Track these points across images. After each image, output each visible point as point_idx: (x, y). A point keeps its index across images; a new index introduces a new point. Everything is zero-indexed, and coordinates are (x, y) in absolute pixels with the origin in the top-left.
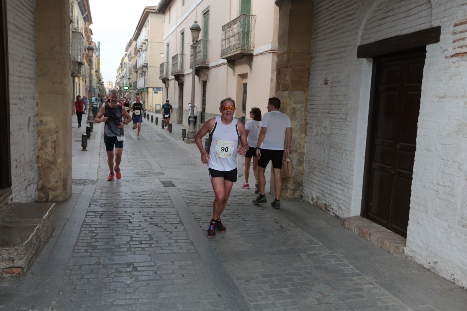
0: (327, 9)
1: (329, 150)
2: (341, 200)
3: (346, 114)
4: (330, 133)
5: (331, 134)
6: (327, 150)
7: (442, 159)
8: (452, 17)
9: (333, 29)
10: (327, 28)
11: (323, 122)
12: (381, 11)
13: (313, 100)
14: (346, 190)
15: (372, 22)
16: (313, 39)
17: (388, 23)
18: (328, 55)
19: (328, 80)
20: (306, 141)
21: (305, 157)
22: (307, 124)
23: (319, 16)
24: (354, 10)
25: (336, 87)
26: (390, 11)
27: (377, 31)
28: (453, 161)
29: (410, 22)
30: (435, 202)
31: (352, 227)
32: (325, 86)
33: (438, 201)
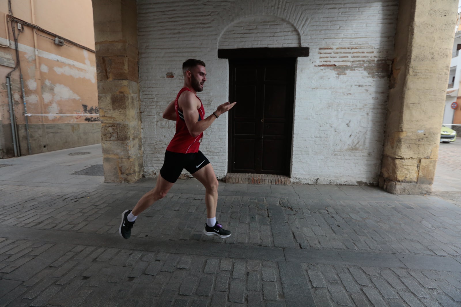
0: (161, 12)
3: (209, 101)
7: (318, 123)
8: (317, 44)
9: (176, 31)
10: (166, 29)
12: (243, 28)
13: (150, 91)
15: (233, 34)
16: (139, 35)
17: (253, 37)
18: (171, 52)
19: (175, 74)
20: (142, 127)
21: (142, 141)
22: (141, 112)
23: (148, 16)
26: (254, 29)
27: (240, 41)
28: (326, 123)
29: (276, 41)
30: (314, 147)
31: (239, 181)
32: (170, 78)
33: (316, 146)
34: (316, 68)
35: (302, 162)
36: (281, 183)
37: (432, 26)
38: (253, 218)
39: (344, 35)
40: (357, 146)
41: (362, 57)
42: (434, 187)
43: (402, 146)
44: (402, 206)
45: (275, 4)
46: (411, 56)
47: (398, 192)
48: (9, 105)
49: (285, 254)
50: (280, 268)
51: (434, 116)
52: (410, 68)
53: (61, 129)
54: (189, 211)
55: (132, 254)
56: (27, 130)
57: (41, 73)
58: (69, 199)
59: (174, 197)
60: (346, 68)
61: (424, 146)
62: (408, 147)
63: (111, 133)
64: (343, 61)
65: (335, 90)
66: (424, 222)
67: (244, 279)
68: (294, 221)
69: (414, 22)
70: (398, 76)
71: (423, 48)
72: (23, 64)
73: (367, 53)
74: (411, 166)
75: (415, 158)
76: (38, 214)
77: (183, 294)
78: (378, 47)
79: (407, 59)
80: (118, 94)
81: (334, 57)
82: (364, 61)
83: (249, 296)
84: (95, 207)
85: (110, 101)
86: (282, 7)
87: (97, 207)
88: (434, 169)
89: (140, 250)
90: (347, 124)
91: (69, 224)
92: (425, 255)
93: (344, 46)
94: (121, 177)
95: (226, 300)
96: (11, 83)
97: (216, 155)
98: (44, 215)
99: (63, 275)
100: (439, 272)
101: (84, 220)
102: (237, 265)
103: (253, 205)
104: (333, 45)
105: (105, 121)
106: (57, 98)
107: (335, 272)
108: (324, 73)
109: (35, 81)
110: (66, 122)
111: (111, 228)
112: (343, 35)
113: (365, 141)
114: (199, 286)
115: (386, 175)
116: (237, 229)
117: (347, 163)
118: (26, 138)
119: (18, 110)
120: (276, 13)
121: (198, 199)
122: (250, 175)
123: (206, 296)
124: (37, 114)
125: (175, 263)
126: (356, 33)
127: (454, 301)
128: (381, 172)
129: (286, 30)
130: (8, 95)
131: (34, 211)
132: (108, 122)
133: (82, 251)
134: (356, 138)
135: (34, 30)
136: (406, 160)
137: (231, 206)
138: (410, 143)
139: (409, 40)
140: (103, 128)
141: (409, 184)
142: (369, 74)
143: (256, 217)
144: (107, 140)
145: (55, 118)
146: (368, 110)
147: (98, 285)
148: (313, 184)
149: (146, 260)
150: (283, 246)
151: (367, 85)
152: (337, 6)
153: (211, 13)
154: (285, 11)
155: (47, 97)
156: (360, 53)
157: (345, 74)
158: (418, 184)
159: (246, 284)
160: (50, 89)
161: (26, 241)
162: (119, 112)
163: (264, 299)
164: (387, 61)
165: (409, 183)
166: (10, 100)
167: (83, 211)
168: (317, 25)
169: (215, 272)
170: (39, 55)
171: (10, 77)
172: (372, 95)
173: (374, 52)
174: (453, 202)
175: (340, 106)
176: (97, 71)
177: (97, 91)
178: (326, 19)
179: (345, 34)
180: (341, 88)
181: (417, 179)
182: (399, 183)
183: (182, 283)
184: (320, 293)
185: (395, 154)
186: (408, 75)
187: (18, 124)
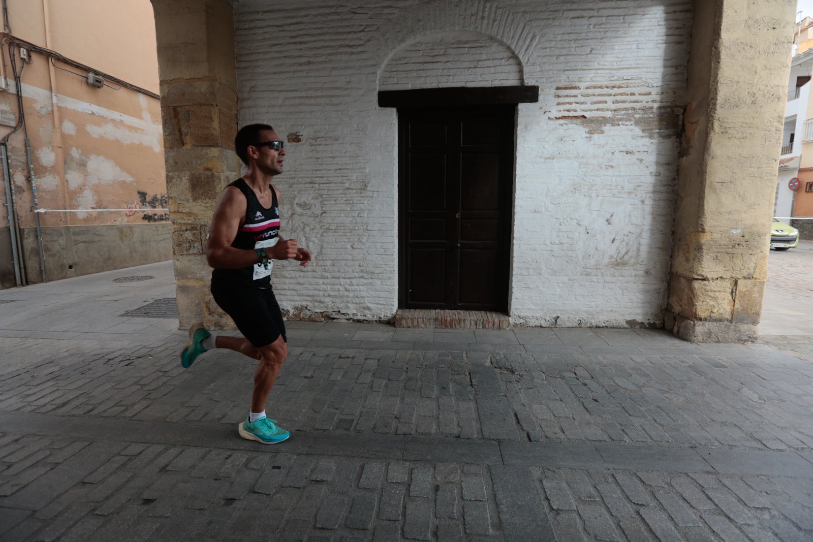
0: (278, 26)
1: (322, 236)
2: (367, 298)
3: (363, 182)
4: (320, 212)
5: (324, 213)
6: (317, 237)
7: (556, 218)
8: (553, 79)
9: (303, 60)
10: (285, 57)
11: (295, 197)
12: (421, 53)
14: (378, 282)
15: (404, 64)
17: (440, 69)
18: (295, 98)
19: (302, 135)
23: (254, 34)
24: (362, 40)
25: (326, 145)
26: (441, 55)
27: (416, 76)
28: (571, 219)
29: (481, 75)
30: (550, 261)
31: (418, 324)
32: (294, 144)
33: (553, 259)
34: (551, 122)
35: (529, 288)
36: (494, 325)
37: (752, 48)
38: (444, 388)
39: (598, 64)
40: (626, 258)
41: (631, 102)
42: (763, 329)
43: (704, 258)
44: (706, 363)
45: (478, 11)
46: (717, 100)
47: (699, 338)
48: (6, 194)
49: (502, 451)
50: (492, 477)
51: (759, 205)
52: (714, 121)
53: (99, 235)
54: (330, 379)
55: (230, 456)
56: (39, 238)
57: (64, 137)
58: (116, 360)
59: (303, 355)
60: (604, 121)
61: (742, 257)
62: (713, 260)
63: (189, 242)
64: (598, 110)
65: (585, 160)
66: (745, 390)
67: (430, 497)
68: (517, 393)
69: (720, 40)
70: (695, 135)
71: (737, 85)
72: (29, 120)
73: (639, 94)
74: (720, 291)
75: (726, 278)
76: (60, 388)
77: (323, 526)
78: (660, 84)
79: (710, 105)
80: (202, 172)
81: (583, 103)
82: (634, 109)
83: (439, 527)
84: (163, 373)
85: (187, 184)
86: (489, 15)
87: (165, 375)
88: (761, 296)
89: (245, 450)
90: (607, 220)
91: (116, 405)
92: (747, 448)
93: (599, 84)
94: (209, 320)
95: (400, 535)
96: (9, 154)
97: (377, 279)
98: (71, 390)
99: (108, 498)
100: (773, 478)
101: (144, 398)
102: (418, 472)
103: (443, 366)
104: (581, 82)
105: (179, 221)
106: (93, 180)
107: (591, 483)
108: (565, 130)
109: (53, 150)
110: (109, 224)
111: (193, 411)
112: (596, 63)
113: (638, 250)
114: (350, 512)
115: (677, 309)
116: (416, 408)
117: (608, 288)
118: (37, 252)
119: (22, 203)
120: (479, 27)
121: (346, 356)
122: (438, 313)
123: (364, 529)
124: (55, 209)
125: (307, 472)
126: (620, 60)
127: (800, 529)
128: (668, 304)
129: (498, 56)
130: (3, 175)
131: (52, 384)
132: (184, 222)
133: (140, 453)
134: (624, 244)
135: (50, 59)
136: (711, 282)
137: (405, 368)
138: (718, 252)
139: (713, 72)
140: (176, 233)
141: (718, 325)
142: (643, 131)
143: (451, 388)
144: (183, 255)
145: (89, 216)
146: (644, 195)
147: (170, 515)
148: (549, 327)
149: (255, 467)
150: (497, 438)
151: (642, 150)
152: (585, 13)
153: (365, 28)
154: (496, 23)
155: (74, 178)
156: (628, 95)
157: (602, 132)
158: (734, 324)
159: (434, 506)
160: (80, 165)
161: (39, 437)
162: (203, 205)
163: (465, 533)
164: (675, 109)
165: (717, 321)
166: (7, 184)
167: (141, 383)
168: (552, 47)
169: (378, 486)
170: (59, 105)
171: (7, 143)
172: (649, 168)
173: (652, 93)
174: (795, 355)
175: (594, 188)
176: (164, 132)
177: (165, 167)
178: (566, 37)
179: (601, 63)
180: (595, 157)
181: (731, 315)
182: (701, 323)
183: (320, 507)
184: (565, 520)
185: (692, 272)
186: (712, 132)
187: (22, 228)
